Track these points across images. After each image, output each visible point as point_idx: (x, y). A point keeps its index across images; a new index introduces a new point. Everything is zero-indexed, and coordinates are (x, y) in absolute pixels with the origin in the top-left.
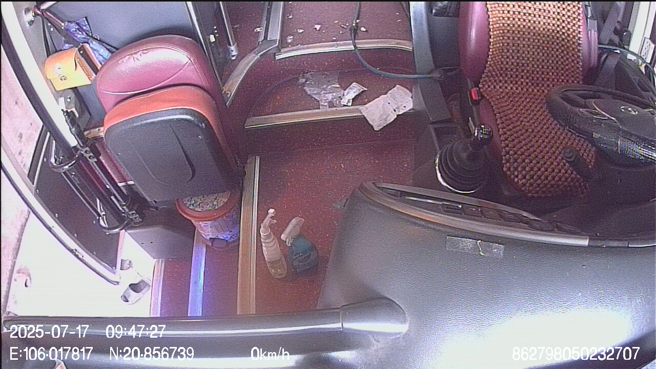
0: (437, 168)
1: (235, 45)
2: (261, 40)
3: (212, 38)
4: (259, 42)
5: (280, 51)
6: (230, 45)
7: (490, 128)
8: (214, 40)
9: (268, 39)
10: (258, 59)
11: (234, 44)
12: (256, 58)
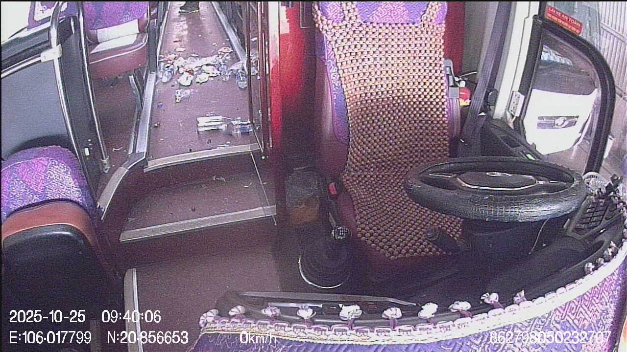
0: (300, 267)
1: (108, 158)
2: (130, 153)
3: (87, 153)
4: (128, 155)
5: (147, 164)
6: (103, 159)
7: (347, 229)
8: (89, 155)
9: (137, 152)
10: (127, 173)
11: (106, 157)
12: (126, 172)
